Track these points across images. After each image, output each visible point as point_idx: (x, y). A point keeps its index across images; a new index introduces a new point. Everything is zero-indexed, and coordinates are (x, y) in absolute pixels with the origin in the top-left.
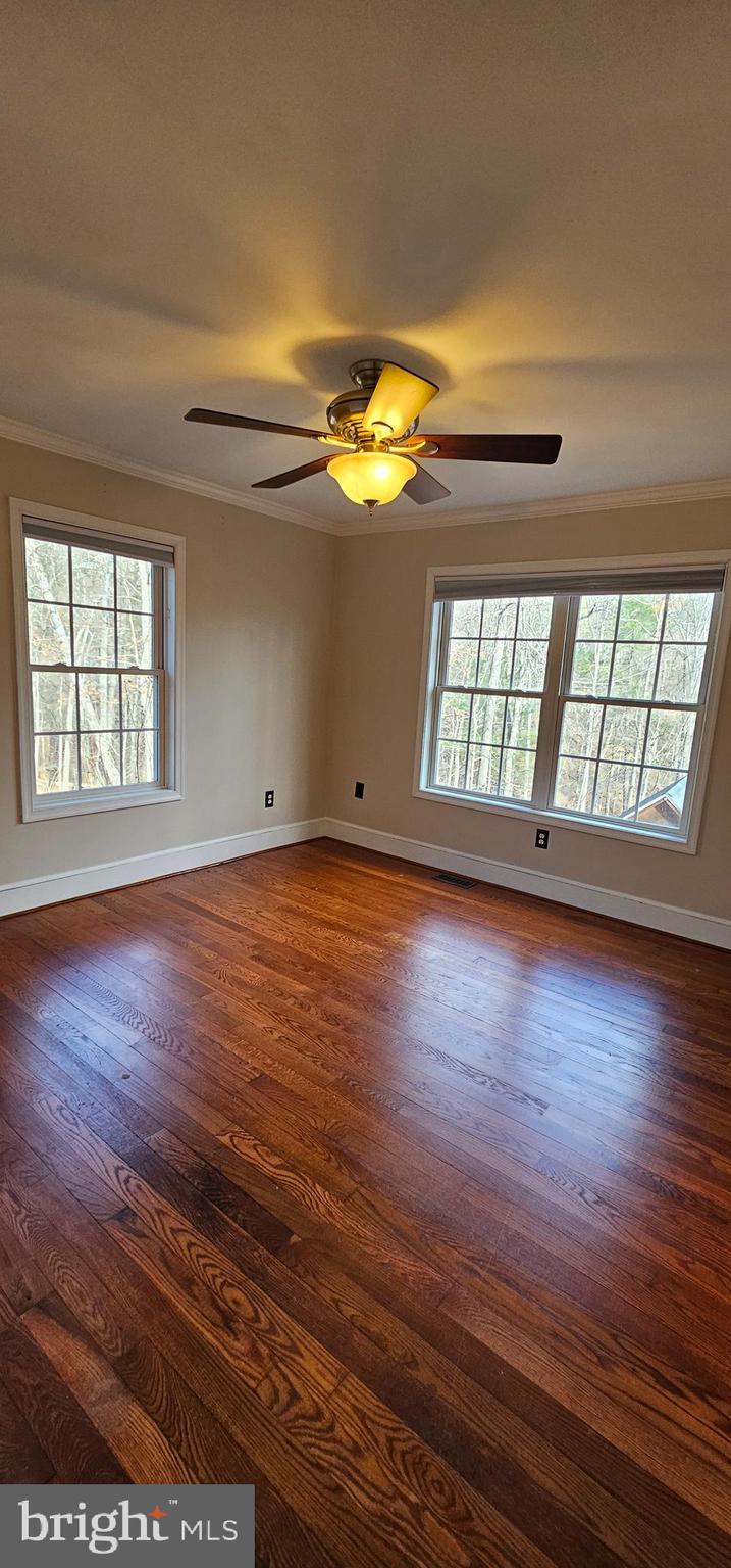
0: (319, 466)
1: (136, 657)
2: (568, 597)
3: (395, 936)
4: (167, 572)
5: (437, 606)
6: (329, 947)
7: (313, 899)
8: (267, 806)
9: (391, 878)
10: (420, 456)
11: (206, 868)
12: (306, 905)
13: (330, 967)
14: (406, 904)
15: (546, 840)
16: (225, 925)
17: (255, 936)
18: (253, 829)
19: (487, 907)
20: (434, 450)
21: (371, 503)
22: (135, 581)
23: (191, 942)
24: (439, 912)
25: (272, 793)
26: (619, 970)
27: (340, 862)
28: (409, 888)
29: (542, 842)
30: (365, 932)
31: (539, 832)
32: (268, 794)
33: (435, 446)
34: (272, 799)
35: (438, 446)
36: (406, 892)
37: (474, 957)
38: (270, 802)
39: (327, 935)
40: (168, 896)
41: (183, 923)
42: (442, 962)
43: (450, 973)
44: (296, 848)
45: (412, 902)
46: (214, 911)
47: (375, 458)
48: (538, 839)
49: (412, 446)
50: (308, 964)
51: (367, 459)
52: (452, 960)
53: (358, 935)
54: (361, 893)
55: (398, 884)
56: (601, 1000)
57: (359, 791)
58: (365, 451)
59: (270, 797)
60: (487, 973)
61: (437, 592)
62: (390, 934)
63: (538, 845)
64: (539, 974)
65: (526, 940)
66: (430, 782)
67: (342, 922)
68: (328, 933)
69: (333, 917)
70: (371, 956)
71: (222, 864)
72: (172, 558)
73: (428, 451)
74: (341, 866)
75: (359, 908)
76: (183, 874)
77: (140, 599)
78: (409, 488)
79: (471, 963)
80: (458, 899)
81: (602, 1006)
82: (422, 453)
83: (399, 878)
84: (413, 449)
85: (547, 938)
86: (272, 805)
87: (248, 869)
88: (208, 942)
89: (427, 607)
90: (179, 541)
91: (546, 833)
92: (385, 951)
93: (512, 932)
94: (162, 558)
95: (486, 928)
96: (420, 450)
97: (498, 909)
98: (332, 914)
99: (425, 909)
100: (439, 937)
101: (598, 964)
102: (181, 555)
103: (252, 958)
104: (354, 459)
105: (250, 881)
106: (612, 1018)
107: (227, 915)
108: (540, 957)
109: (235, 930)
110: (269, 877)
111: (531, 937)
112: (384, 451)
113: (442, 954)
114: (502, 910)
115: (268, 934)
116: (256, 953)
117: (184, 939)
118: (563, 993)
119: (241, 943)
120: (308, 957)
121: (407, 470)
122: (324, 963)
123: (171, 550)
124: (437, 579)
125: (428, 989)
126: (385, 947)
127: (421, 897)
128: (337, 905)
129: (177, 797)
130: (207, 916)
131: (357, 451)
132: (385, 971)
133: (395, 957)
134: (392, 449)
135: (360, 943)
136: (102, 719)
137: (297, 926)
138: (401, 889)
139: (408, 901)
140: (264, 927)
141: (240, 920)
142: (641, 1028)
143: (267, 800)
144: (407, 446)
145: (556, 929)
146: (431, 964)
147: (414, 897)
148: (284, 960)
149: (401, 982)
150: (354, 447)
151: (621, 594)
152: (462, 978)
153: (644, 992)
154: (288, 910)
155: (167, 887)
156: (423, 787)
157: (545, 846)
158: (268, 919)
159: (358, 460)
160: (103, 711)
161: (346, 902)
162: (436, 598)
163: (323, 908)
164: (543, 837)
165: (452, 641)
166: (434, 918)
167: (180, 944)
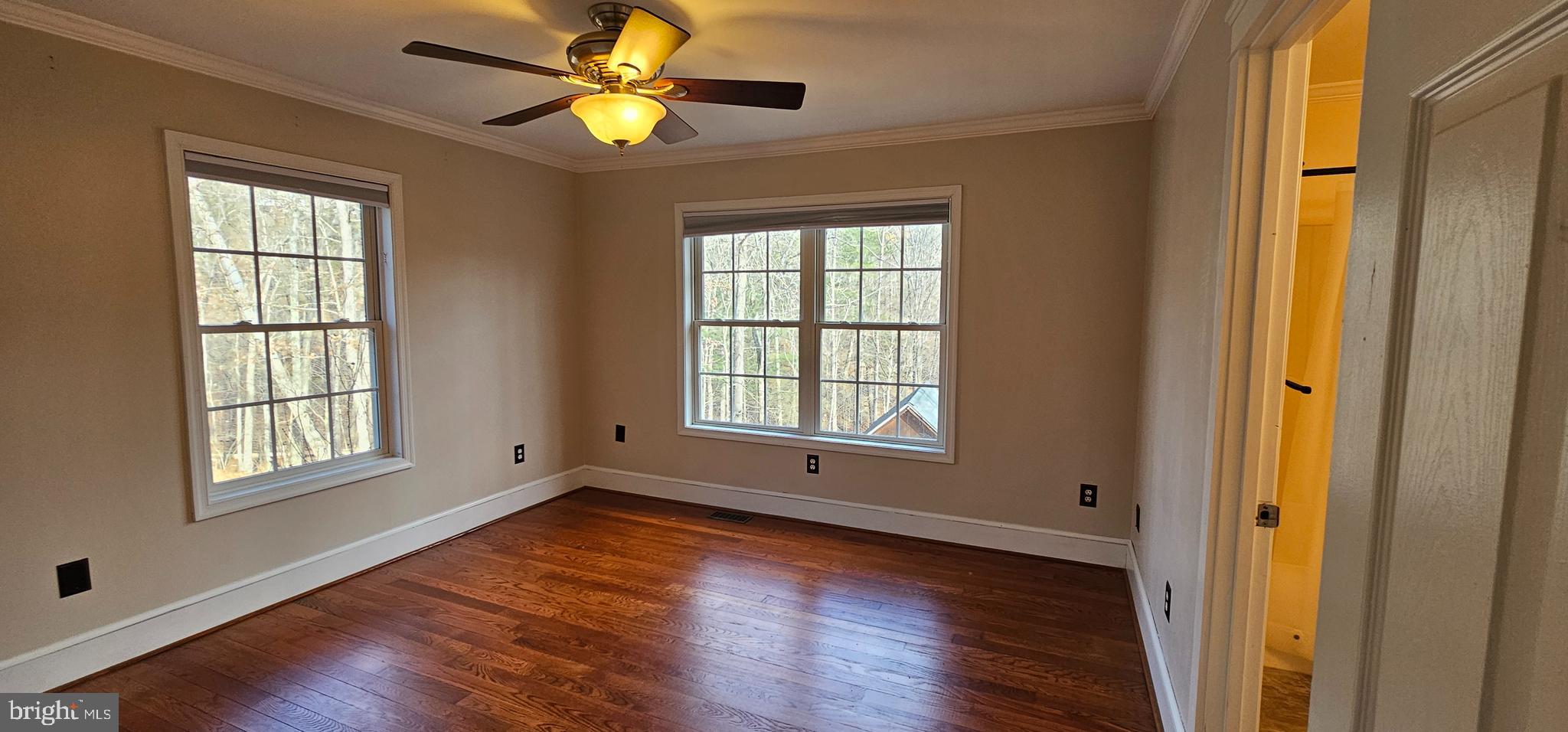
0: (561, 104)
1: (338, 303)
2: (814, 230)
3: (676, 588)
4: (380, 212)
5: (687, 241)
6: (606, 613)
7: (580, 560)
8: (517, 461)
9: (664, 523)
10: (668, 98)
11: (447, 542)
12: (574, 567)
13: (609, 636)
14: (683, 550)
15: (817, 465)
16: (477, 608)
17: (516, 615)
18: (506, 489)
19: (766, 540)
20: (682, 92)
21: (621, 143)
22: (331, 219)
23: (436, 636)
24: (720, 553)
25: (522, 447)
26: (901, 586)
27: (605, 512)
28: (683, 531)
29: (813, 467)
30: (643, 589)
31: (810, 457)
32: (517, 448)
33: (683, 89)
34: (523, 454)
35: (686, 89)
36: (681, 536)
37: (763, 597)
38: (520, 457)
39: (601, 598)
40: (402, 583)
41: (426, 613)
42: (730, 609)
43: (740, 619)
44: (553, 504)
45: (690, 547)
46: (461, 593)
47: (623, 100)
48: (809, 464)
49: (660, 88)
50: (583, 637)
51: (615, 100)
52: (740, 604)
53: (637, 594)
54: (633, 545)
55: (672, 529)
56: (891, 620)
57: (620, 434)
58: (611, 92)
59: (520, 451)
60: (778, 613)
61: (686, 228)
62: (672, 585)
63: (809, 471)
64: (826, 603)
65: (809, 570)
66: (695, 420)
67: (617, 581)
68: (601, 596)
69: (606, 577)
70: (653, 615)
71: (467, 534)
72: (386, 198)
73: (677, 93)
74: (606, 518)
75: (632, 561)
76: (418, 553)
77: (339, 238)
78: (659, 129)
79: (761, 605)
80: (736, 536)
81: (893, 626)
82: (668, 95)
83: (672, 523)
84: (662, 91)
85: (830, 564)
86: (522, 460)
87: (500, 536)
88: (458, 632)
89: (677, 242)
90: (396, 182)
91: (816, 458)
92: (667, 606)
93: (795, 563)
94: (371, 199)
95: (769, 563)
96: (667, 93)
97: (777, 541)
98: (605, 574)
99: (703, 552)
100: (723, 581)
101: (881, 583)
102: (397, 195)
103: (515, 642)
104: (601, 100)
105: (504, 550)
106: (904, 638)
107: (479, 595)
108: (825, 585)
109: (489, 612)
110: (526, 541)
111: (814, 565)
112: (631, 93)
113: (729, 599)
114: (781, 541)
115: (531, 609)
116: (519, 635)
117: (427, 634)
118: (853, 619)
119: (498, 625)
120: (581, 628)
121: (657, 111)
122: (602, 633)
123: (385, 189)
124: (686, 215)
125: (721, 642)
126: (668, 602)
127: (697, 539)
128: (608, 562)
129: (406, 464)
130: (453, 601)
131: (601, 92)
132: (671, 629)
133: (677, 610)
134: (639, 91)
135: (640, 602)
136: (297, 376)
137: (565, 595)
138: (676, 535)
139: (685, 547)
140: (525, 601)
141: (494, 599)
142: (931, 643)
143: (517, 454)
144: (655, 89)
145: (835, 553)
146: (720, 613)
147: (690, 541)
148: (555, 638)
149: (690, 639)
150: (598, 87)
151: (862, 226)
152: (754, 622)
153: (927, 604)
154: (553, 576)
155: (400, 572)
156: (688, 424)
157: (816, 471)
158: (530, 592)
159: (605, 100)
160: (296, 367)
161: (617, 558)
162: (686, 234)
163: (593, 568)
164: (813, 462)
165: (705, 275)
166: (716, 561)
167: (423, 641)
